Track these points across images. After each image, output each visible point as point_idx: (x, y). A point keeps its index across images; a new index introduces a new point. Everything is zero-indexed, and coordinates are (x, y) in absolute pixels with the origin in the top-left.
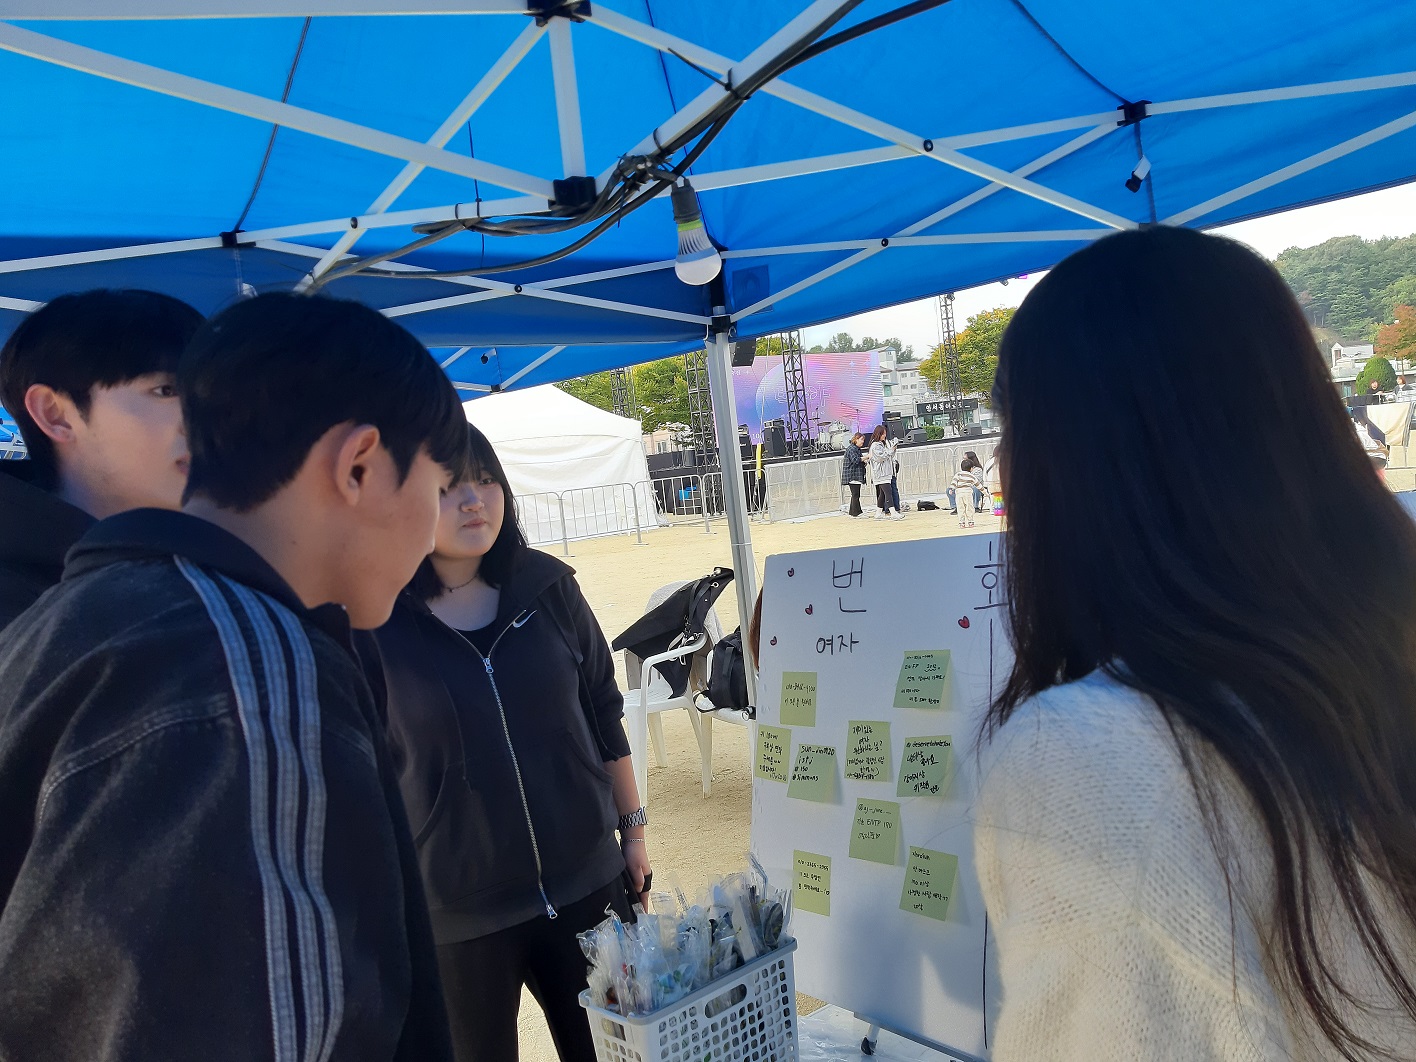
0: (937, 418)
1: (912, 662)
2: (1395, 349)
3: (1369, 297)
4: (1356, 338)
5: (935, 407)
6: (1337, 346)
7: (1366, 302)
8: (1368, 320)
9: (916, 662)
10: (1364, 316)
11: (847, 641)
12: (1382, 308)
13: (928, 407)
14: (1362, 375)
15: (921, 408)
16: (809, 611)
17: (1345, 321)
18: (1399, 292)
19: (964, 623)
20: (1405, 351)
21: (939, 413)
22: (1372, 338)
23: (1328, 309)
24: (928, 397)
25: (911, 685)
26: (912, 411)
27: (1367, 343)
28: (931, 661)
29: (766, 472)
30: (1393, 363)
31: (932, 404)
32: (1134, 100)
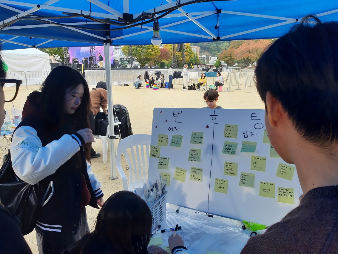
0: (124, 62)
1: (194, 134)
2: (222, 59)
3: (217, 46)
4: (214, 55)
5: (124, 59)
6: (210, 57)
7: (217, 47)
8: (217, 51)
9: (195, 134)
10: (216, 50)
11: (177, 128)
12: (220, 49)
13: (123, 59)
14: (215, 64)
15: (121, 59)
16: (167, 121)
17: (212, 51)
18: (223, 46)
19: (207, 127)
20: (224, 60)
21: (125, 61)
22: (217, 56)
23: (209, 48)
24: (123, 56)
25: (194, 139)
26: (119, 60)
27: (216, 57)
28: (199, 134)
29: (85, 72)
30: (221, 62)
31: (124, 58)
32: (219, 9)
